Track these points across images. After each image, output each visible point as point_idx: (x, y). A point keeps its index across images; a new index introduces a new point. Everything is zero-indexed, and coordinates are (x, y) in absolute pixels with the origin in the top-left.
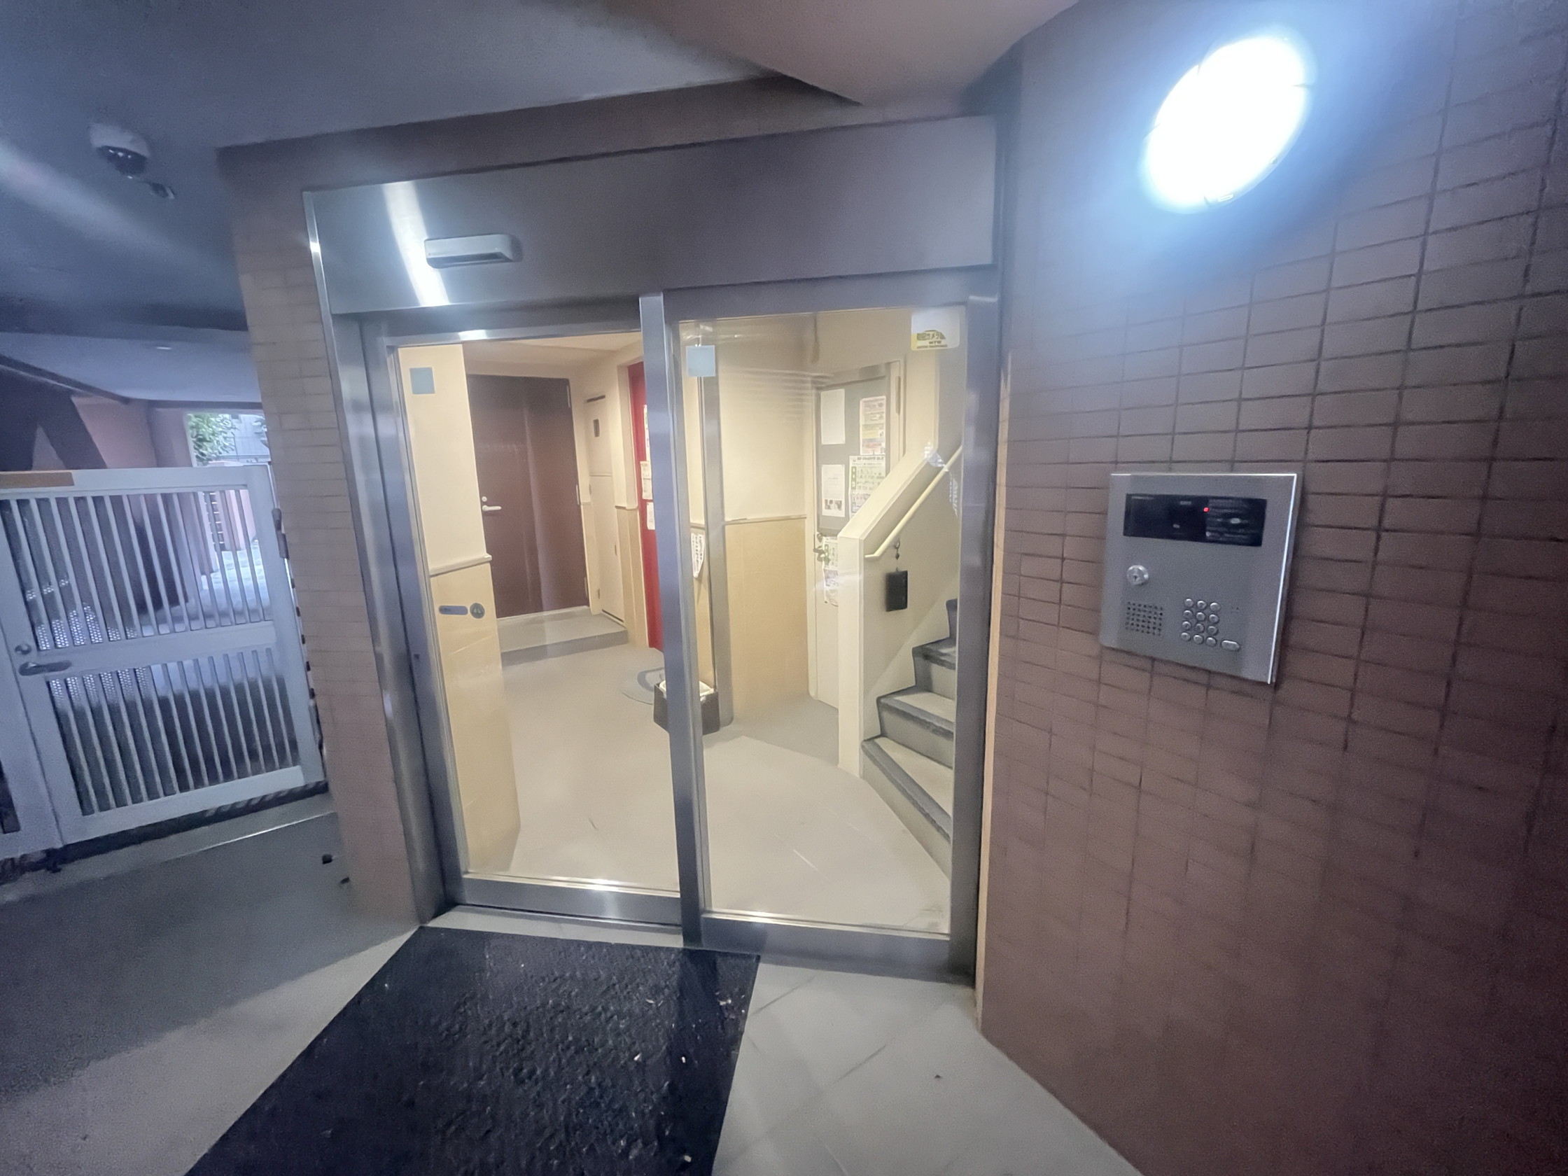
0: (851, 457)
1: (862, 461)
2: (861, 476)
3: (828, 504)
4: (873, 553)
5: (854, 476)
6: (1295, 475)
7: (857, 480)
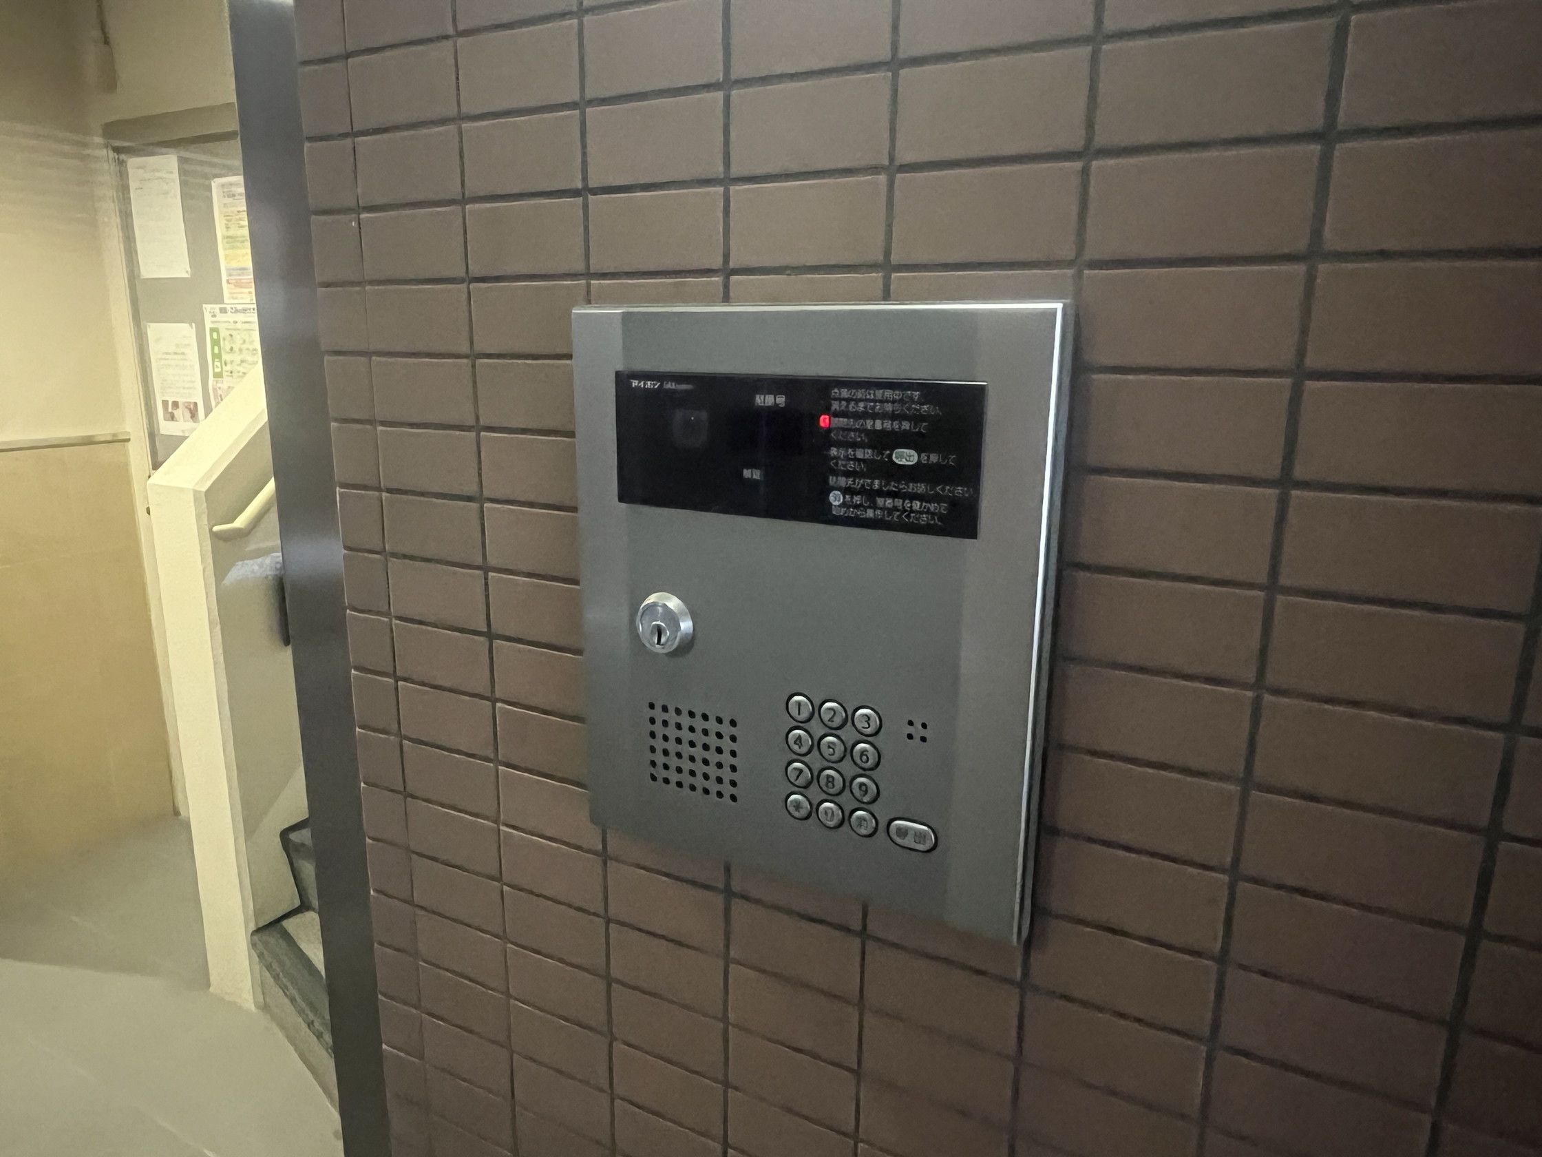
0: (207, 308)
1: (230, 317)
2: (232, 349)
3: (170, 410)
4: (232, 520)
5: (216, 350)
6: (1059, 306)
7: (225, 357)
